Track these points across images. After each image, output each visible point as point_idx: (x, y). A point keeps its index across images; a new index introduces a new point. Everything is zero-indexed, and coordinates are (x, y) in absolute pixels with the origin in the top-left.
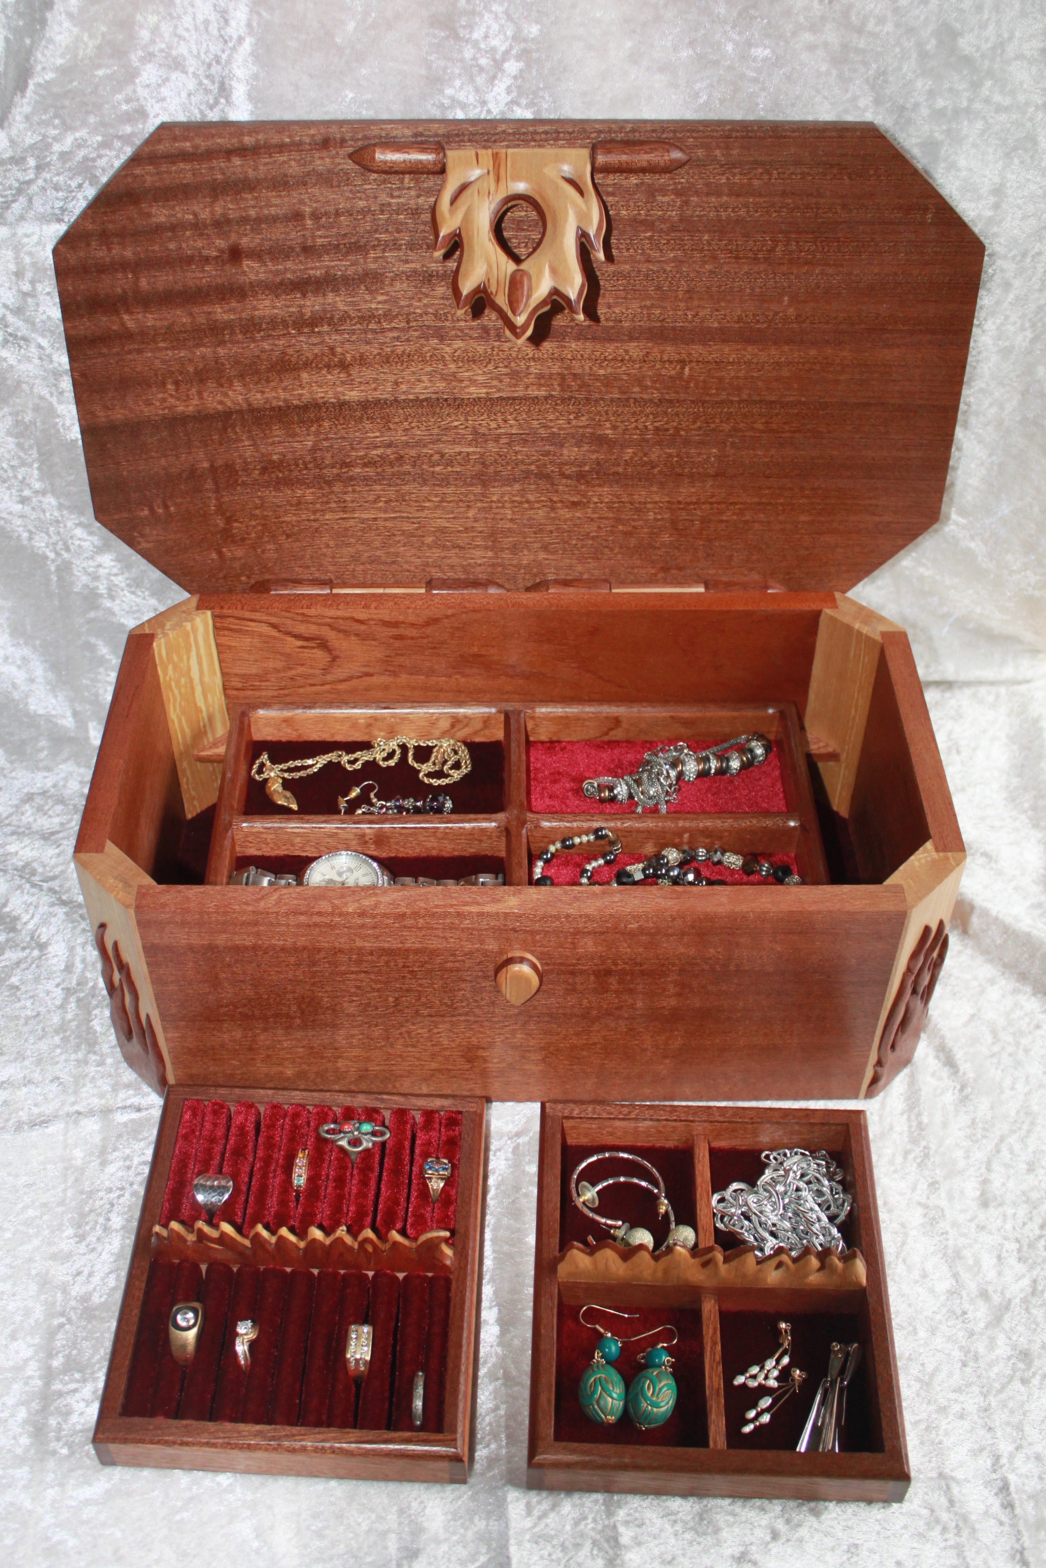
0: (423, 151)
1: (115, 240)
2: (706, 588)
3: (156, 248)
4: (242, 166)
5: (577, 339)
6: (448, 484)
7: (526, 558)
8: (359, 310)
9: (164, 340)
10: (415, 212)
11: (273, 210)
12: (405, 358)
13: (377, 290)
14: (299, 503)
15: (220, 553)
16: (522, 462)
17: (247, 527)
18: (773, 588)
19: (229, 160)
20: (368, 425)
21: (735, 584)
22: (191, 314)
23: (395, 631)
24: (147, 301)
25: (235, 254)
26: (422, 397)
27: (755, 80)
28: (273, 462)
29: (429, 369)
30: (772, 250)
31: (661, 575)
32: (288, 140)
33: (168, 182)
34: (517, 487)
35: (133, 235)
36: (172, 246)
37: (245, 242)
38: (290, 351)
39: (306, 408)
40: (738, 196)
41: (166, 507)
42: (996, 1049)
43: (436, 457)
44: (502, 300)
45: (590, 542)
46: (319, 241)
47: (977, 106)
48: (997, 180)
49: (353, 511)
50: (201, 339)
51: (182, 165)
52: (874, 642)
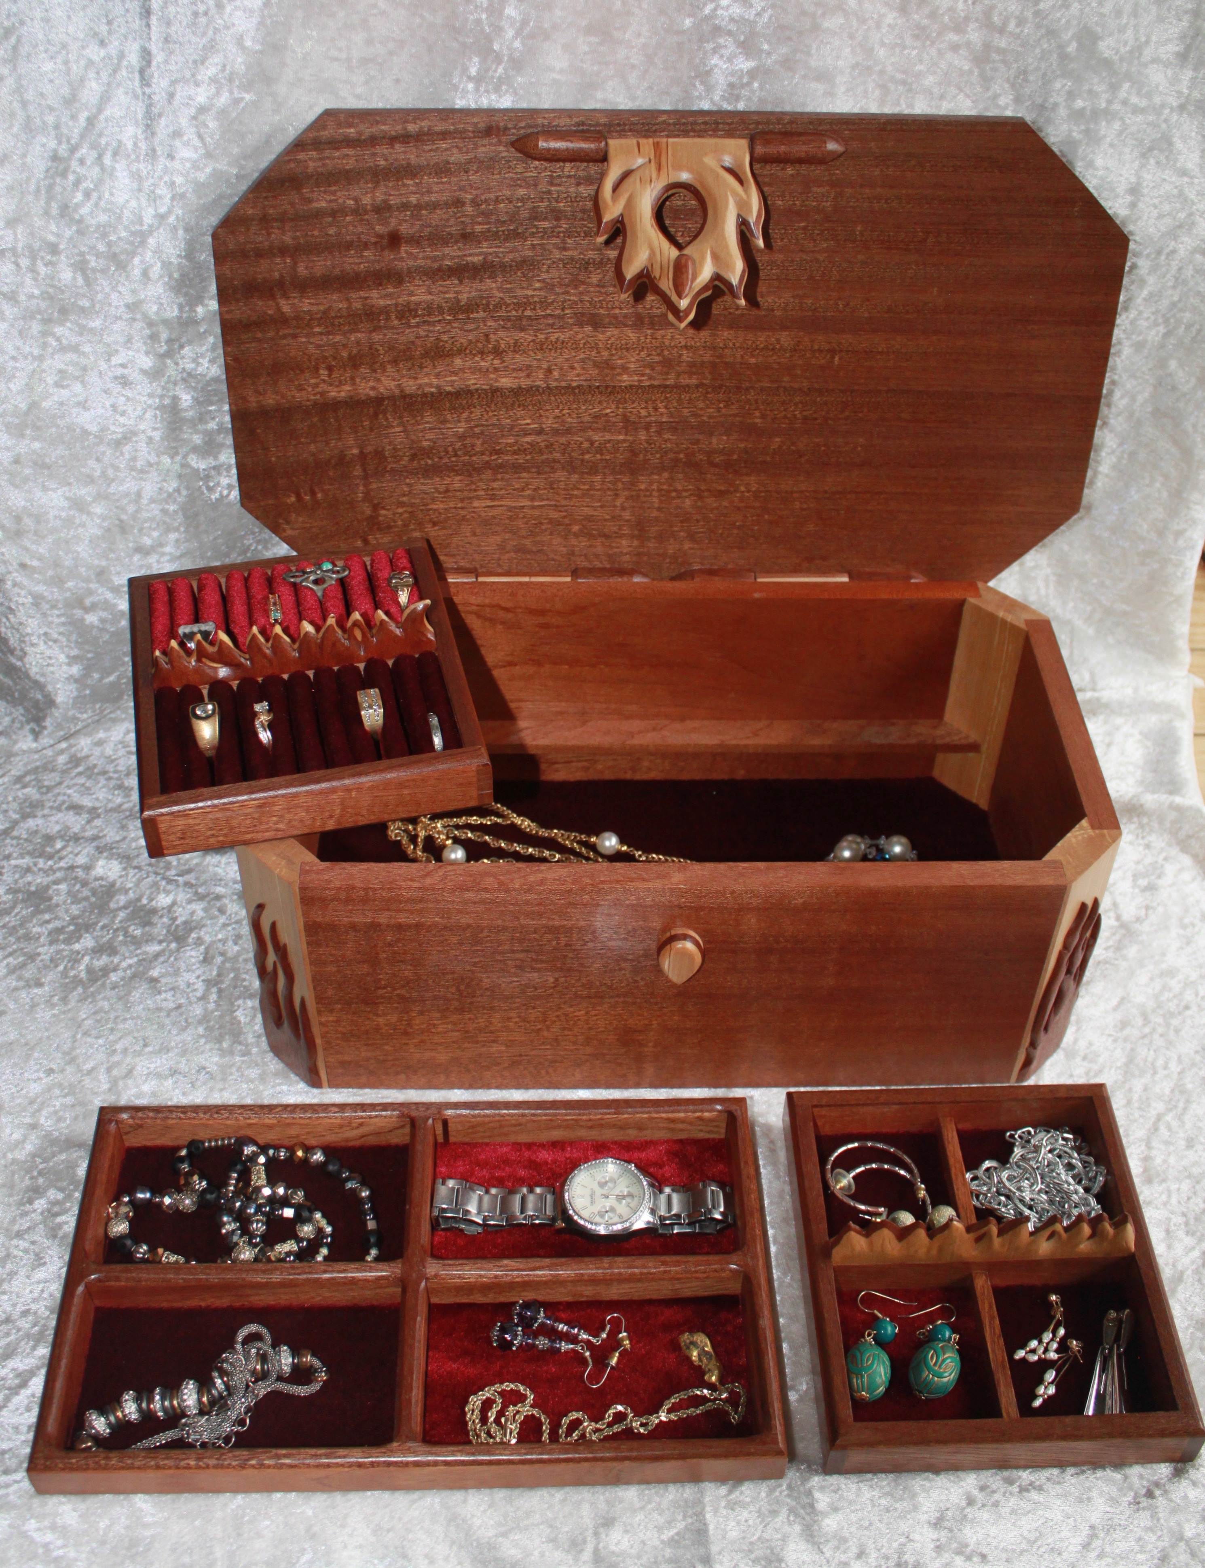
0: (586, 139)
1: (275, 225)
2: (850, 577)
3: (316, 233)
4: (404, 152)
5: (730, 327)
6: (596, 473)
7: (672, 548)
8: (515, 297)
9: (319, 325)
10: (575, 200)
11: (434, 197)
12: (559, 345)
13: (533, 277)
14: (447, 491)
15: (365, 541)
16: (671, 450)
17: (394, 514)
18: (915, 578)
19: (392, 147)
20: (518, 412)
21: (878, 575)
22: (348, 300)
23: (541, 620)
24: (304, 286)
25: (394, 240)
26: (574, 384)
28: (424, 449)
29: (582, 356)
30: (924, 241)
31: (805, 565)
32: (451, 128)
33: (330, 168)
34: (666, 475)
35: (292, 220)
37: (404, 229)
38: (445, 337)
39: (458, 394)
40: (891, 187)
41: (313, 494)
42: (1147, 1030)
43: (586, 445)
44: (666, 285)
45: (736, 532)
46: (478, 228)
47: (1116, 106)
48: (1133, 179)
49: (501, 498)
50: (356, 324)
51: (346, 151)
52: (1019, 630)
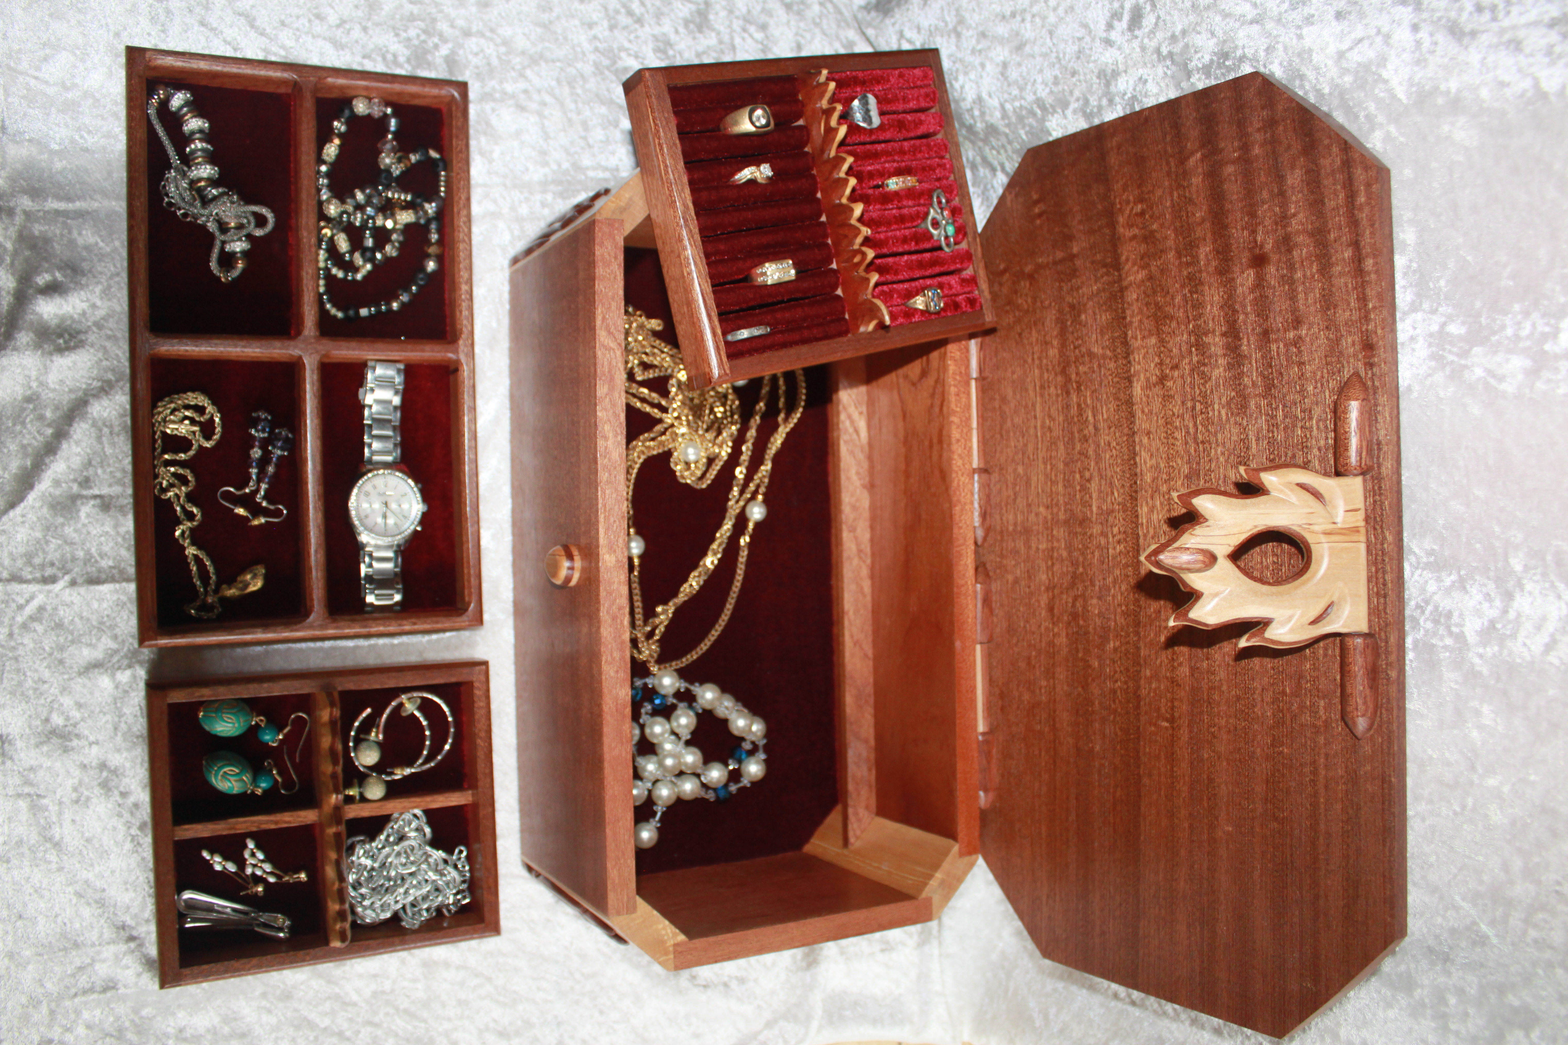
0: (1361, 451)
1: (1268, 135)
2: (983, 734)
3: (1263, 179)
4: (1344, 259)
6: (1065, 486)
7: (1008, 563)
8: (1212, 392)
9: (1179, 197)
10: (1304, 447)
11: (1301, 296)
12: (1171, 441)
13: (1230, 408)
14: (1046, 343)
15: (1005, 271)
16: (1085, 559)
17: (1026, 295)
18: (986, 796)
19: (1348, 246)
20: (1112, 406)
21: (989, 762)
22: (1203, 220)
23: (935, 441)
24: (1213, 175)
25: (1259, 261)
26: (1138, 459)
27: (1464, 807)
28: (1079, 316)
29: (1162, 465)
30: (1276, 819)
31: (997, 691)
32: (1370, 306)
33: (1326, 182)
34: (1065, 554)
35: (1274, 152)
36: (1265, 194)
37: (1271, 270)
38: (1174, 324)
39: (1125, 343)
40: (1326, 787)
41: (1040, 215)
43: (1087, 475)
44: (1185, 540)
45: (1022, 624)
46: (1274, 347)
49: (1042, 396)
50: (1181, 234)
51: (1342, 196)
52: (921, 891)
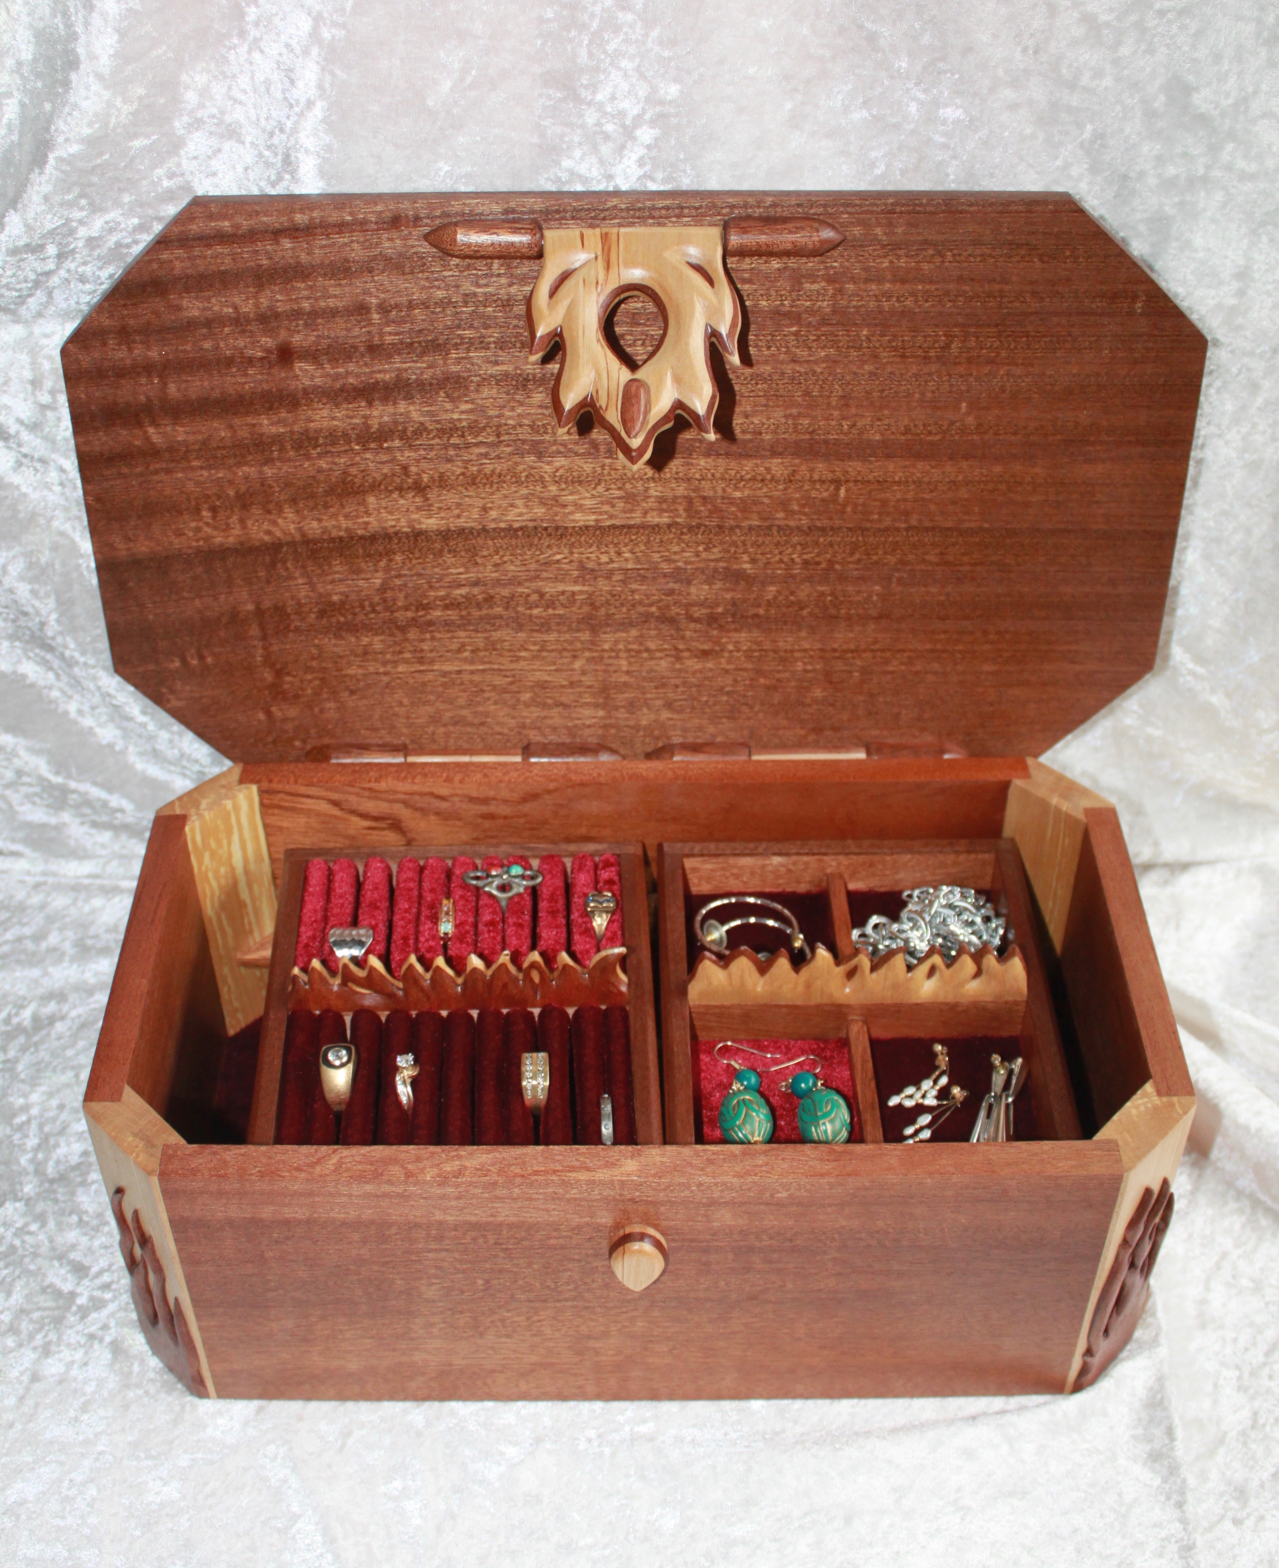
0: (515, 231)
1: (137, 338)
2: (868, 753)
3: (188, 347)
4: (292, 249)
5: (707, 455)
6: (549, 630)
7: (645, 718)
8: (438, 422)
9: (198, 458)
10: (507, 304)
11: (331, 303)
12: (495, 479)
13: (459, 397)
14: (366, 653)
15: (269, 714)
16: (640, 602)
17: (302, 681)
18: (949, 752)
19: (277, 243)
20: (449, 559)
21: (905, 747)
22: (231, 427)
23: (484, 809)
24: (177, 411)
25: (286, 355)
26: (516, 525)
28: (334, 604)
29: (524, 491)
30: (947, 346)
31: (811, 738)
32: (349, 218)
33: (202, 268)
34: (634, 632)
35: (159, 332)
36: (207, 345)
37: (297, 340)
38: (353, 471)
39: (373, 538)
40: (903, 281)
41: (202, 658)
43: (534, 597)
44: (613, 417)
45: (725, 698)
46: (388, 339)
49: (432, 662)
50: (243, 456)
51: (219, 249)
52: (1077, 821)
